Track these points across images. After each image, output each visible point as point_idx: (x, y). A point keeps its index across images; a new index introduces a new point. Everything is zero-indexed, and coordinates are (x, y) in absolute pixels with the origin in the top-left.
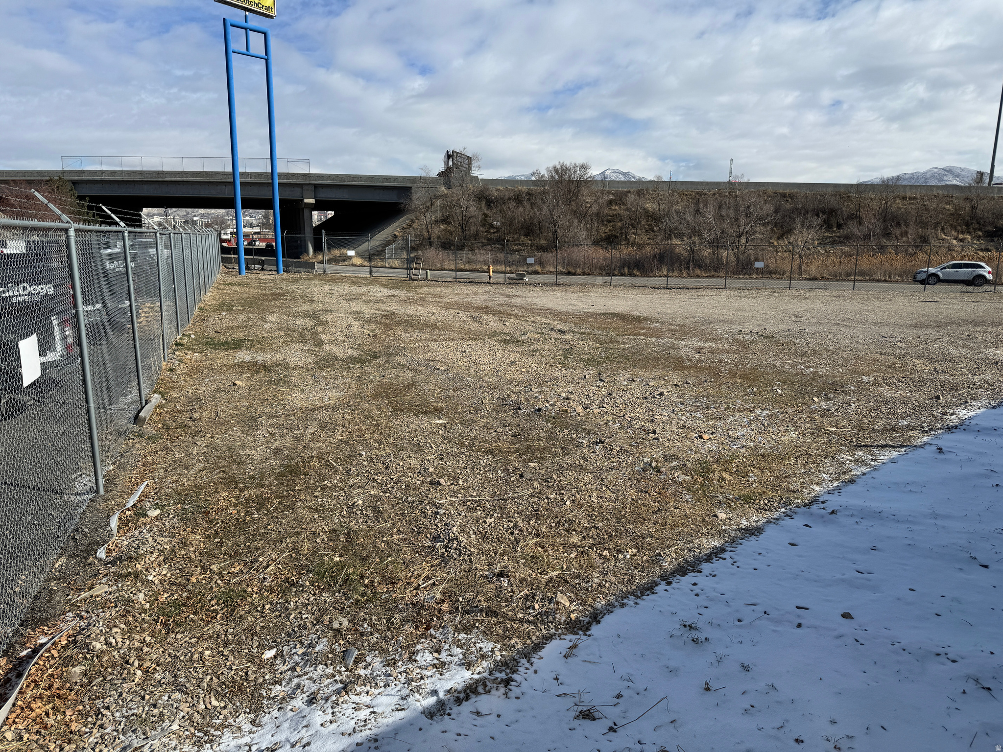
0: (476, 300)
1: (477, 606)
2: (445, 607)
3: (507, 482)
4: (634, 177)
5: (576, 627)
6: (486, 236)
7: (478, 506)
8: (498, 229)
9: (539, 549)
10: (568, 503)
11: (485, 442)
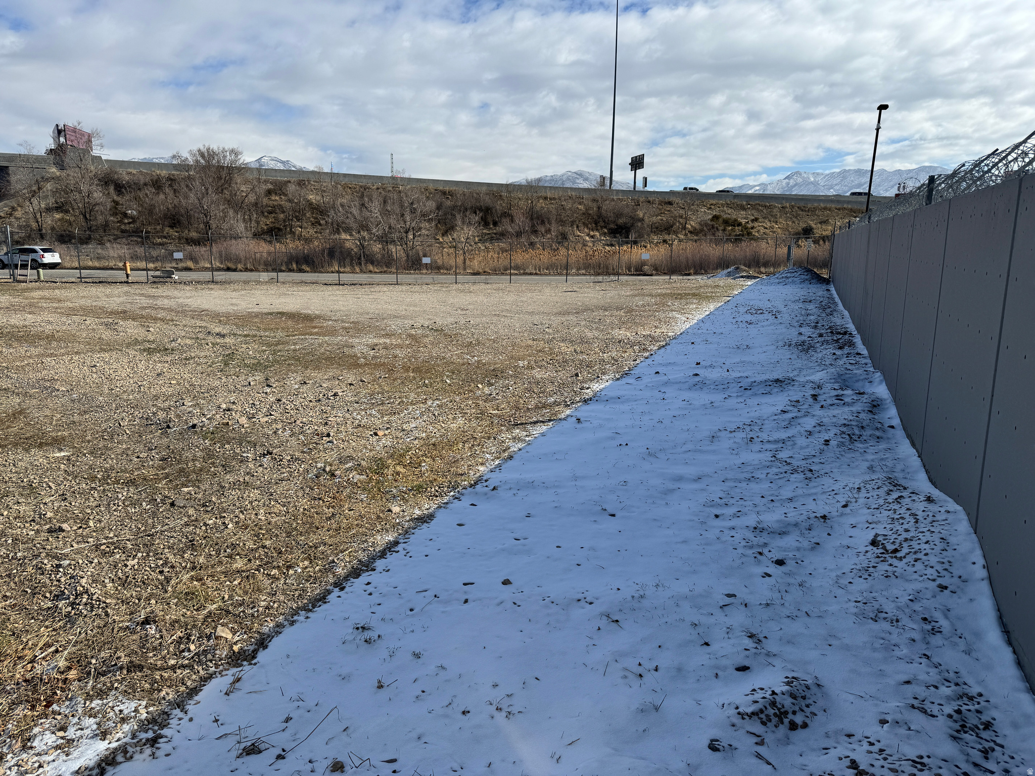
0: (110, 303)
1: (116, 664)
2: (73, 674)
3: (154, 515)
4: (294, 167)
5: (238, 659)
6: (119, 228)
7: (115, 548)
8: (134, 220)
9: (195, 583)
10: (230, 526)
11: (125, 471)
